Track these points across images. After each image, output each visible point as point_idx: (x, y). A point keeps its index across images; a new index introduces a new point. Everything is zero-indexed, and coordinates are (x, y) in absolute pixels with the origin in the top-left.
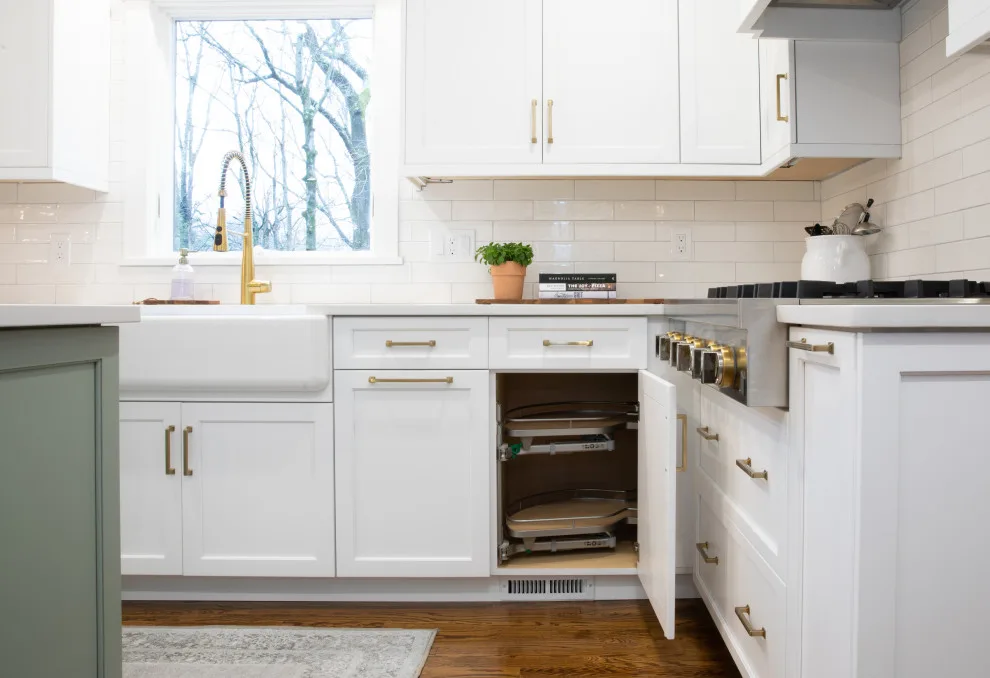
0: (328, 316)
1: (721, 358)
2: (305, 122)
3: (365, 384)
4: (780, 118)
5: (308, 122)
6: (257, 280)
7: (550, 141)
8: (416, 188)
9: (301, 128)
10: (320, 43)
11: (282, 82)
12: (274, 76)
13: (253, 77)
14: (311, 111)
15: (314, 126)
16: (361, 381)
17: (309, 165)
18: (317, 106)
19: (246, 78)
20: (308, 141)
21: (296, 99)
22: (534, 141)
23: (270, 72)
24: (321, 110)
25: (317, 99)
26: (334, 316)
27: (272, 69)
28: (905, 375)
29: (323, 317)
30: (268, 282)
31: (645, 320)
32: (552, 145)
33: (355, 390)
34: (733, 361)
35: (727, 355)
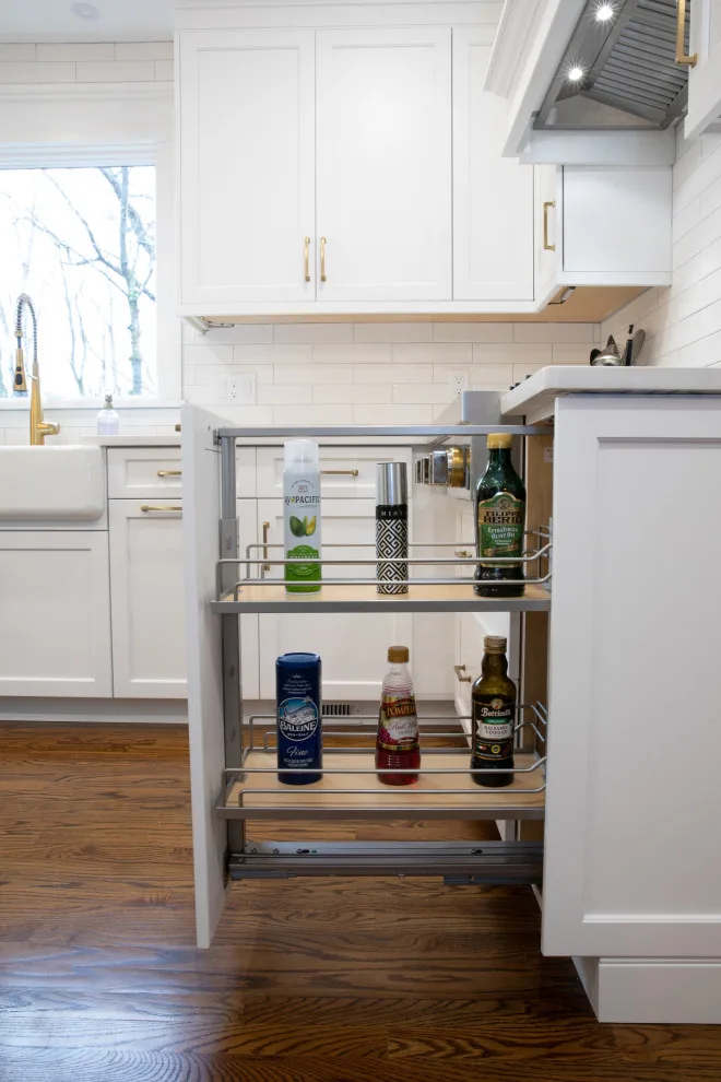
0: (102, 447)
1: (451, 458)
2: (130, 303)
3: (139, 513)
4: (547, 247)
5: (133, 303)
6: (46, 422)
7: (323, 279)
8: (199, 333)
9: (128, 309)
10: (145, 226)
11: (109, 265)
12: (100, 258)
13: (81, 260)
14: (135, 292)
15: (139, 307)
16: (134, 509)
17: (134, 343)
18: (142, 288)
19: (74, 261)
20: (133, 321)
21: (122, 281)
22: (308, 279)
23: (97, 255)
24: (145, 292)
25: (141, 282)
26: (108, 447)
27: (98, 251)
28: (604, 441)
29: (96, 447)
30: (56, 424)
31: (410, 449)
32: (326, 283)
33: (129, 518)
34: (462, 461)
35: (456, 454)
